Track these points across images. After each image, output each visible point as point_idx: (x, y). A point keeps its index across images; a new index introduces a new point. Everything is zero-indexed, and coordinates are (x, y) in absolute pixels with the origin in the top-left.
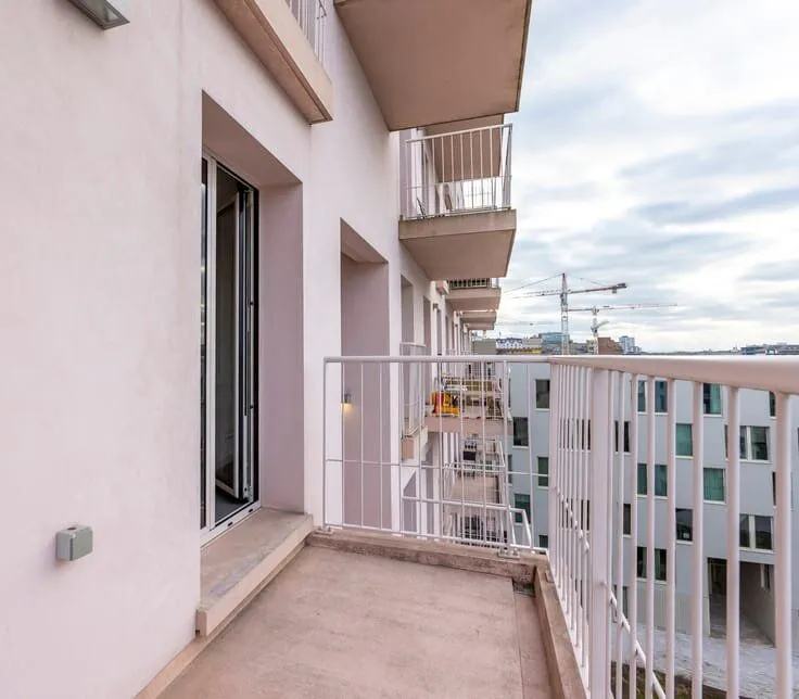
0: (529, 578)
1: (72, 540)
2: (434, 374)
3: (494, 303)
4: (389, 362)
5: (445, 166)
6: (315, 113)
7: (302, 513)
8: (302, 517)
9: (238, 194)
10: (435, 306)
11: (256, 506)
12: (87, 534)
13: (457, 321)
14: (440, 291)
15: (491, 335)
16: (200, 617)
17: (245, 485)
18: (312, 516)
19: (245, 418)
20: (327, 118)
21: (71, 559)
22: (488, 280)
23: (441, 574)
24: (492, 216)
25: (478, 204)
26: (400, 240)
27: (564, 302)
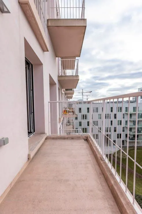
0: (86, 139)
1: (4, 141)
2: (63, 107)
3: (73, 94)
4: (57, 102)
5: (65, 66)
6: (45, 49)
7: (45, 133)
8: (44, 134)
9: (27, 65)
10: (63, 94)
11: (34, 133)
12: (7, 139)
13: (66, 97)
14: (64, 91)
15: (71, 100)
16: (29, 155)
17: (31, 129)
18: (47, 134)
19: (31, 115)
20: (48, 51)
21: (4, 145)
22: (72, 89)
23: (72, 140)
24: (75, 77)
25: (69, 75)
26: (58, 80)
27: (83, 94)
